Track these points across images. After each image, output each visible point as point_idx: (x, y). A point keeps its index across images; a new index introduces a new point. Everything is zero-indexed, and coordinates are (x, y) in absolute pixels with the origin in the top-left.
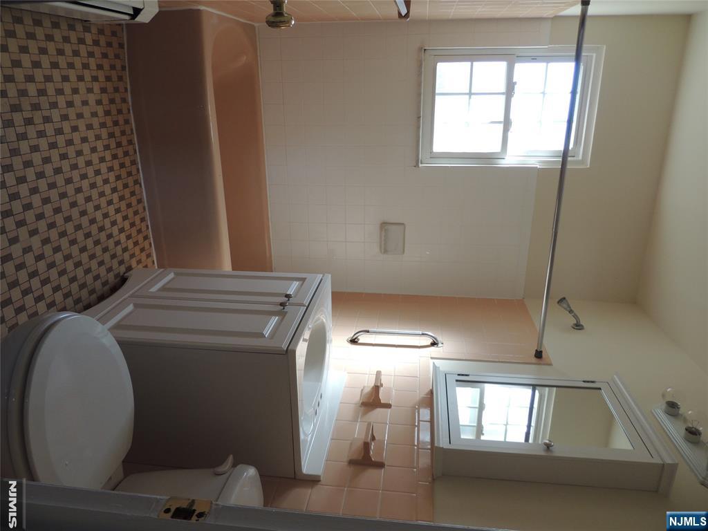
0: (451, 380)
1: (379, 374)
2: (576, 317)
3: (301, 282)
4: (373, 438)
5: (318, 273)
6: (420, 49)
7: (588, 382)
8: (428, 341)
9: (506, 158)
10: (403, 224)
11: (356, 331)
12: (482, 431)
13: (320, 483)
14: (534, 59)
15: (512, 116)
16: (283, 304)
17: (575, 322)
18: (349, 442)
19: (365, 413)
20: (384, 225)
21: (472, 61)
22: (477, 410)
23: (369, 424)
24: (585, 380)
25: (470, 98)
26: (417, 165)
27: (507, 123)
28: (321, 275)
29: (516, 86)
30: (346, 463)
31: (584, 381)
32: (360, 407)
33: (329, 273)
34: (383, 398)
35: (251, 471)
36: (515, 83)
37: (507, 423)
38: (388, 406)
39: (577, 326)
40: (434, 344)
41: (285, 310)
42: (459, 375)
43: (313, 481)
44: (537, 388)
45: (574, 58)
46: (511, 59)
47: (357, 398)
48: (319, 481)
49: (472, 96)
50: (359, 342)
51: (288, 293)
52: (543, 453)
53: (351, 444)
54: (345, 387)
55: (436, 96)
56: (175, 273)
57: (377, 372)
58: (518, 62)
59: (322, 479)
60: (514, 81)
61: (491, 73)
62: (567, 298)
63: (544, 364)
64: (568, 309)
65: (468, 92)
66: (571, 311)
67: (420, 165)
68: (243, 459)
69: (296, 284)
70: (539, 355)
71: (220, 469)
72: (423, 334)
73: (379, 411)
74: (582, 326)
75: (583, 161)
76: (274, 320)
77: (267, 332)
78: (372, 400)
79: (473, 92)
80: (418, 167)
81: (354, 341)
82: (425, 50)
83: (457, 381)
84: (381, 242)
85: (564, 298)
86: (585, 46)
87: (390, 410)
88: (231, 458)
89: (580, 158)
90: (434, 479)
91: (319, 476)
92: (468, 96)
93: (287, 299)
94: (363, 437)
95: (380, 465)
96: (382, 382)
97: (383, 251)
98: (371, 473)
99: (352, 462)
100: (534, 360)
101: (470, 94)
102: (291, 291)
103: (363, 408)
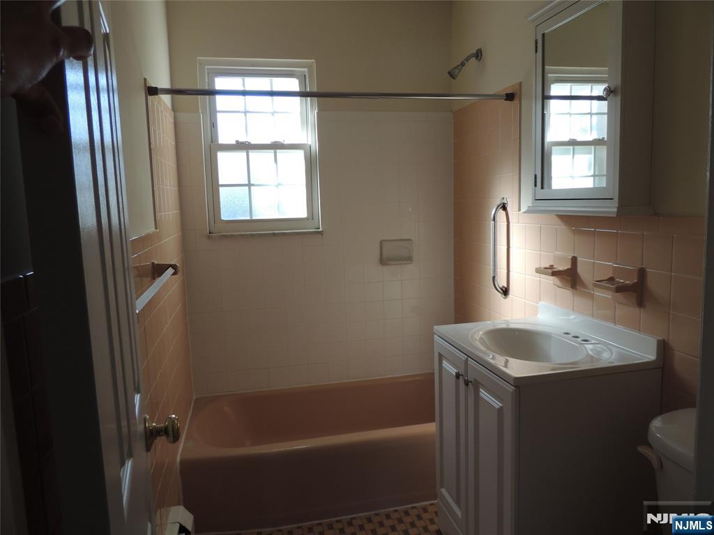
0: (542, 194)
1: (538, 271)
2: (468, 59)
3: (444, 358)
4: (611, 280)
5: (433, 339)
6: (209, 237)
7: (536, 47)
8: (502, 213)
9: (310, 143)
10: (381, 242)
11: (494, 288)
12: (599, 140)
13: (666, 341)
14: (214, 125)
15: (268, 142)
16: (467, 383)
17: (474, 58)
18: (617, 304)
19: (584, 285)
20: (383, 261)
21: (218, 186)
22: (576, 147)
23: (595, 285)
24: (534, 51)
25: (253, 185)
26: (321, 233)
27: (276, 146)
28: (435, 336)
29: (240, 141)
30: (642, 310)
31: (536, 52)
32: (576, 289)
33: (433, 327)
34: (566, 266)
35: (656, 423)
36: (237, 141)
37: (589, 114)
38: (574, 260)
39: (478, 55)
40: (504, 207)
41: (473, 380)
42: (536, 186)
43: (664, 348)
44: (546, 94)
45: (211, 96)
46: (215, 147)
47: (567, 293)
48: (664, 340)
49: (252, 182)
50: (506, 286)
51: (454, 374)
52: (619, 98)
53: (618, 303)
54: (556, 305)
55: (254, 218)
56: (442, 487)
57: (537, 272)
58: (218, 141)
59: (661, 339)
60: (235, 143)
61: (229, 167)
62: (448, 70)
63: (520, 91)
64: (460, 67)
65: (247, 188)
66: (463, 64)
67: (321, 230)
68: (642, 435)
69: (445, 364)
70: (510, 97)
71: (655, 464)
72: (494, 220)
73: (580, 269)
74: (478, 50)
75: (309, 67)
76: (483, 393)
77: (497, 404)
78: (569, 277)
79: (247, 182)
80: (322, 231)
81: (505, 292)
82: (210, 233)
83: (542, 188)
84: (401, 264)
85: (449, 73)
86: (199, 87)
87: (579, 259)
88: (641, 449)
89: (306, 69)
90: (656, 214)
91: (659, 342)
92: (252, 187)
93: (461, 377)
94: (610, 292)
95: (642, 273)
96: (547, 266)
97: (409, 262)
98: (652, 283)
99: (640, 304)
100: (516, 101)
101: (249, 185)
102: (453, 371)
103: (578, 287)
